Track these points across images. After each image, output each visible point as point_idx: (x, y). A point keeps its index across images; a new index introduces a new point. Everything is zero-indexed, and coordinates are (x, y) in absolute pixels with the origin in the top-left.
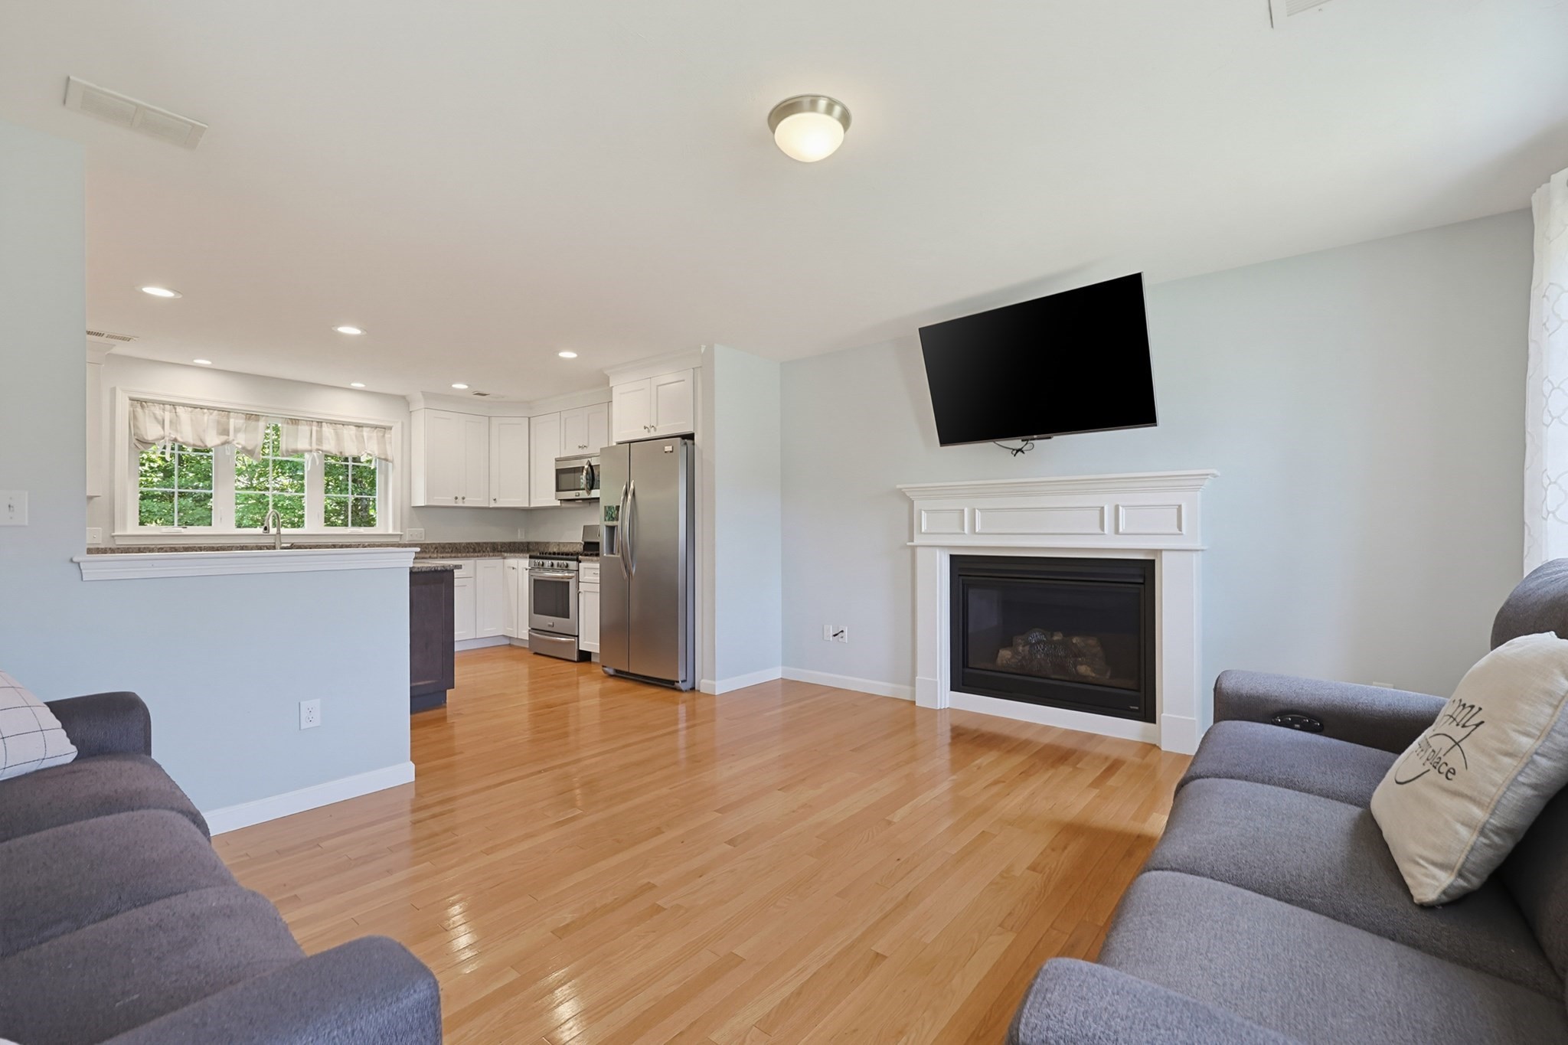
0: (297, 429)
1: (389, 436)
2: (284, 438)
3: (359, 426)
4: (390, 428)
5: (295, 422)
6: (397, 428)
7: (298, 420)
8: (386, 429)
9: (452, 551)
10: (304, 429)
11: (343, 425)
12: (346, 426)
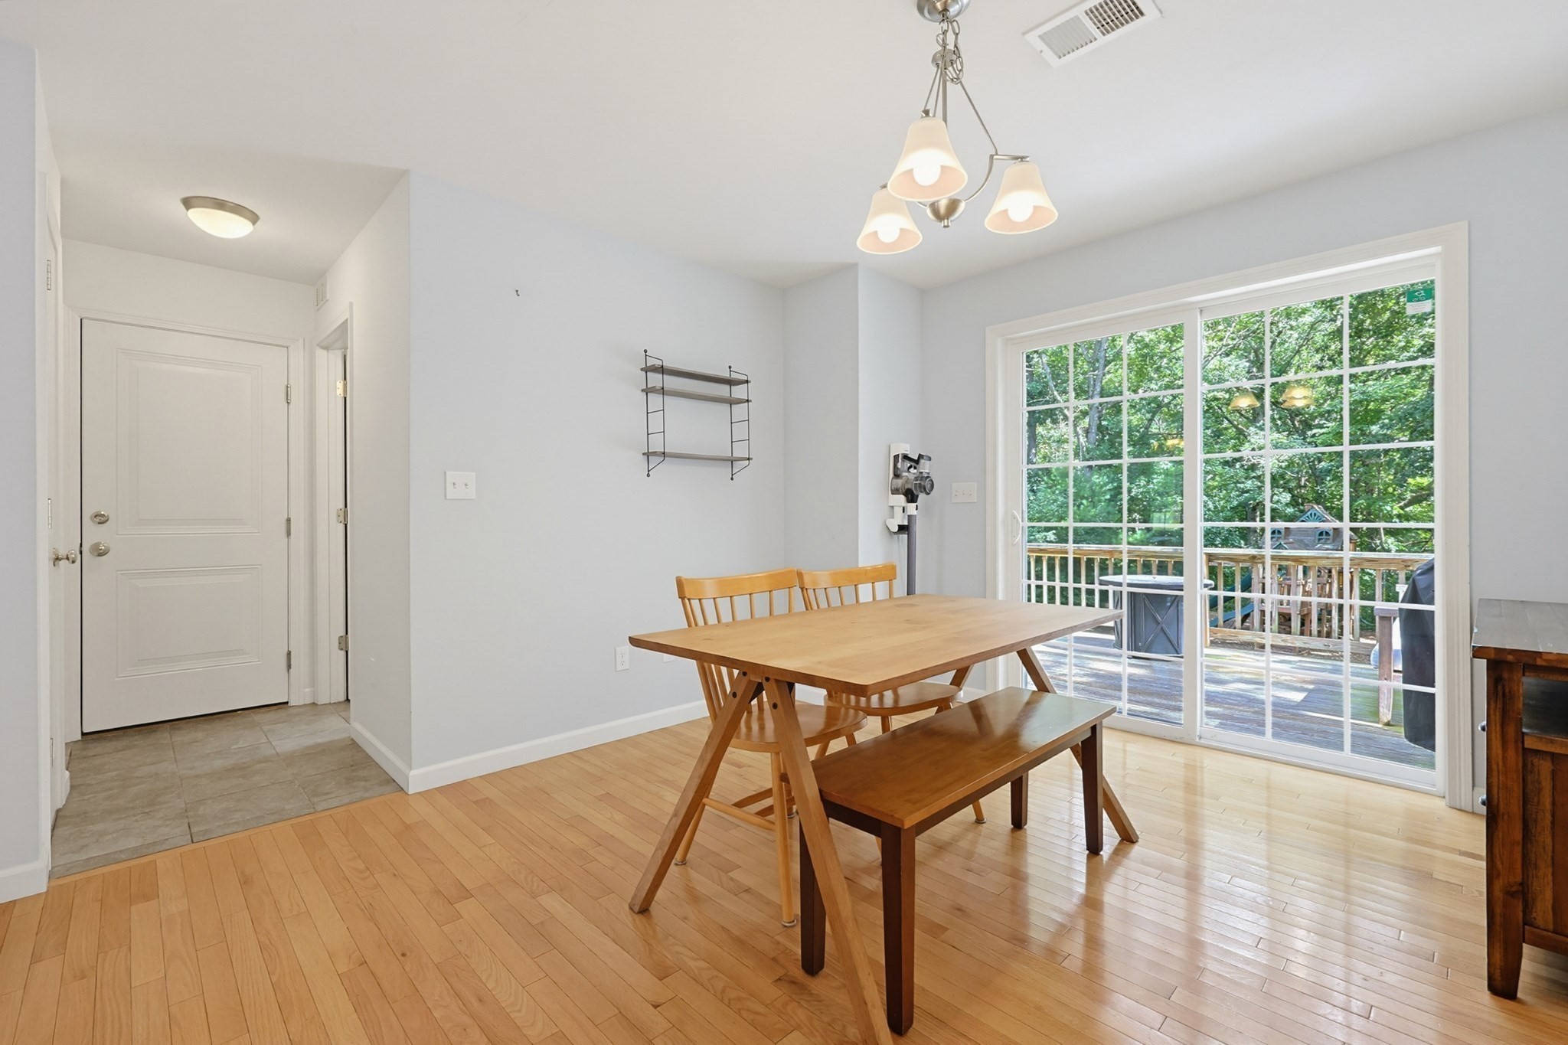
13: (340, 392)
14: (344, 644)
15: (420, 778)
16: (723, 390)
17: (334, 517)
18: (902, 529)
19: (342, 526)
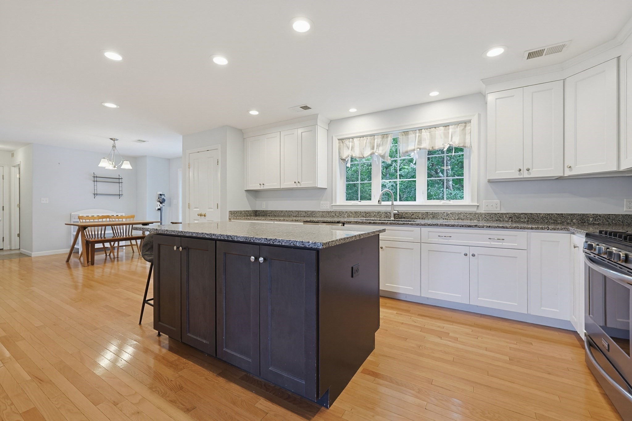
0: (408, 137)
1: (470, 128)
2: (401, 144)
3: (446, 126)
4: (470, 121)
5: (406, 133)
6: (475, 121)
7: (408, 131)
8: (466, 123)
9: (528, 221)
10: (411, 136)
11: (435, 128)
12: (437, 128)
13: (18, 177)
14: (19, 235)
15: (34, 254)
16: (117, 181)
17: (16, 205)
18: (159, 209)
19: (18, 208)
